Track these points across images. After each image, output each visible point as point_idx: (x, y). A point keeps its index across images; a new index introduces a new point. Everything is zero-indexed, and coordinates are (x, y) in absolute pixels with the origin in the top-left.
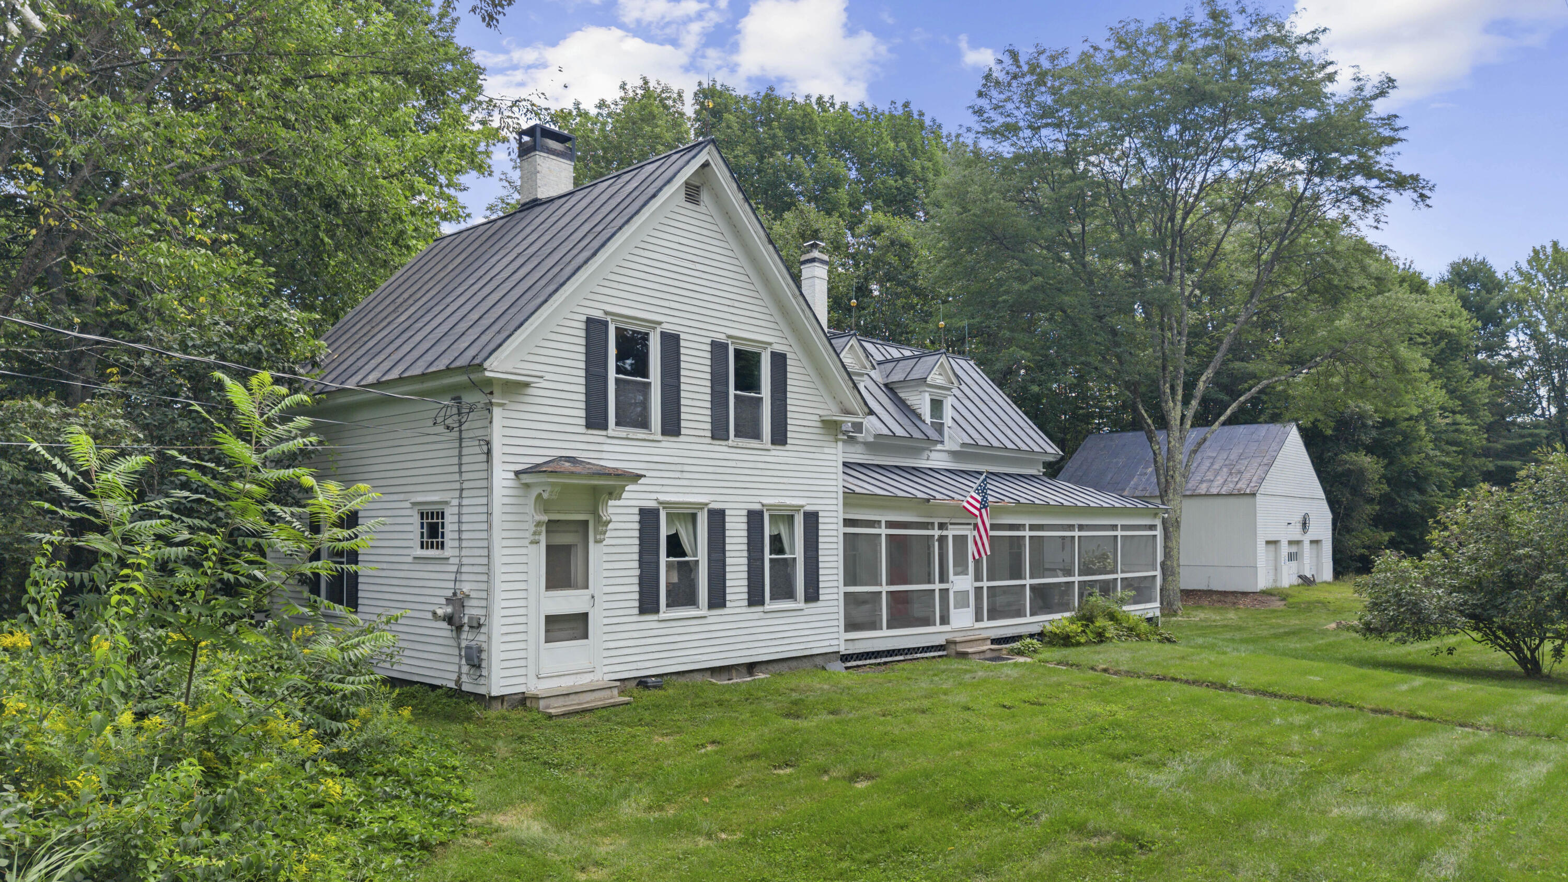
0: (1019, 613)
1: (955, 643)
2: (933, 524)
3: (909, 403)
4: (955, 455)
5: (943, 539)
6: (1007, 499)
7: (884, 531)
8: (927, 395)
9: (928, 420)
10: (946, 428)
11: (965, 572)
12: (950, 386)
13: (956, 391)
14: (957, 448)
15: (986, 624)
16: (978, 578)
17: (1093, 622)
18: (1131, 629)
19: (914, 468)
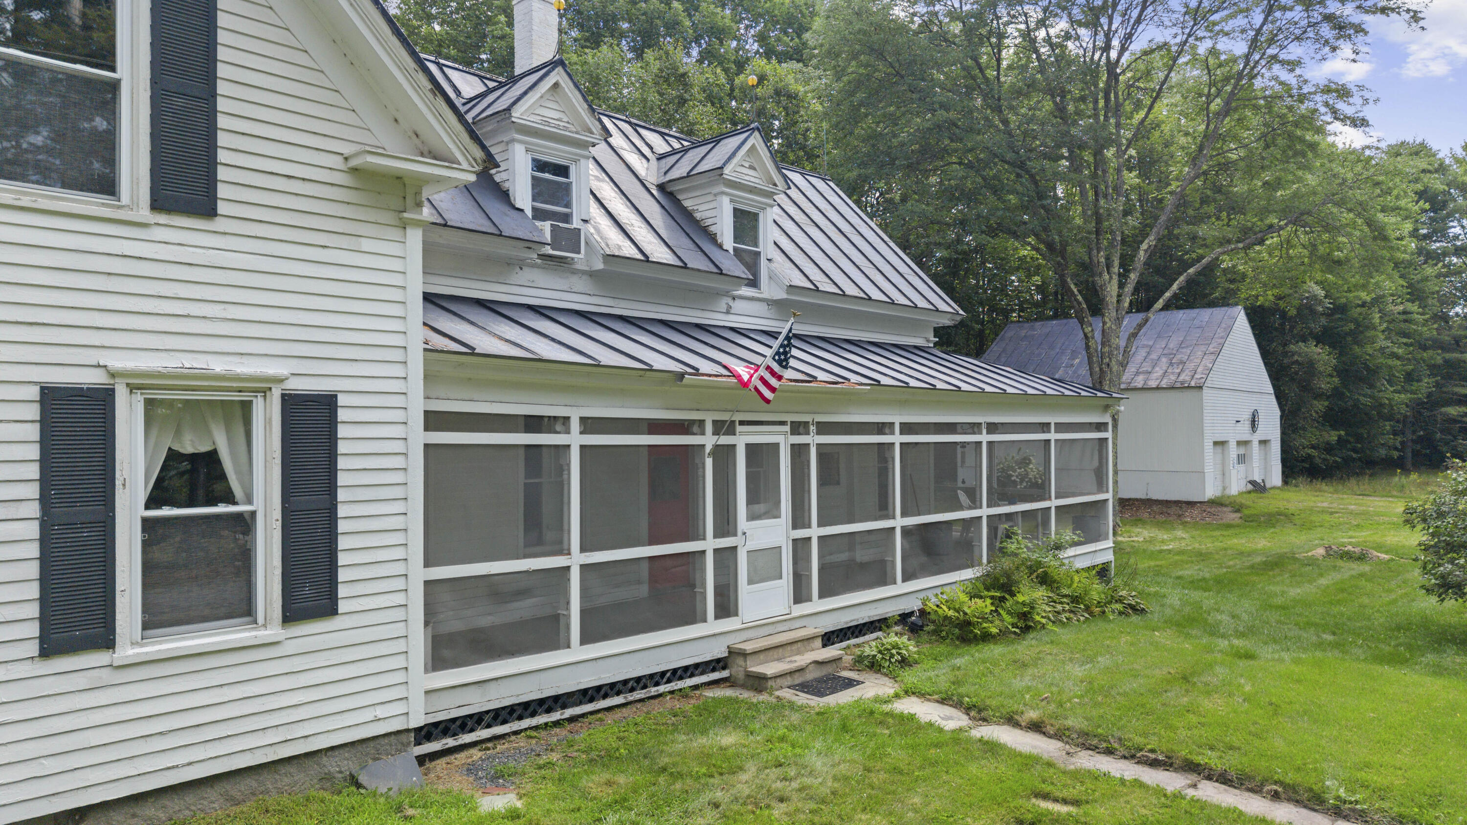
0: (884, 578)
1: (744, 654)
2: (702, 423)
3: (698, 216)
4: (778, 306)
5: (724, 454)
6: (854, 378)
7: (575, 439)
8: (726, 200)
9: (728, 241)
10: (763, 262)
11: (773, 513)
12: (770, 188)
13: (781, 198)
14: (781, 295)
15: (817, 605)
16: (799, 520)
17: (1013, 595)
18: (1075, 600)
19: (698, 326)
